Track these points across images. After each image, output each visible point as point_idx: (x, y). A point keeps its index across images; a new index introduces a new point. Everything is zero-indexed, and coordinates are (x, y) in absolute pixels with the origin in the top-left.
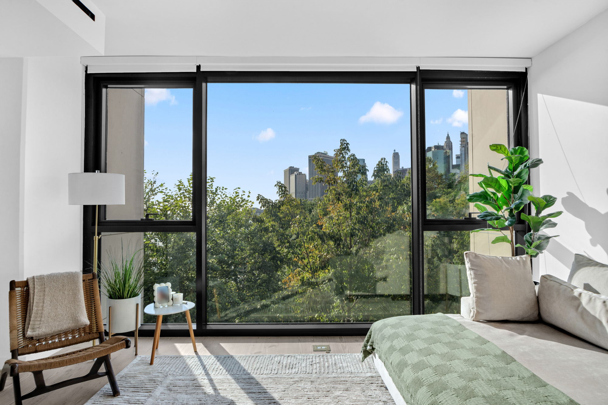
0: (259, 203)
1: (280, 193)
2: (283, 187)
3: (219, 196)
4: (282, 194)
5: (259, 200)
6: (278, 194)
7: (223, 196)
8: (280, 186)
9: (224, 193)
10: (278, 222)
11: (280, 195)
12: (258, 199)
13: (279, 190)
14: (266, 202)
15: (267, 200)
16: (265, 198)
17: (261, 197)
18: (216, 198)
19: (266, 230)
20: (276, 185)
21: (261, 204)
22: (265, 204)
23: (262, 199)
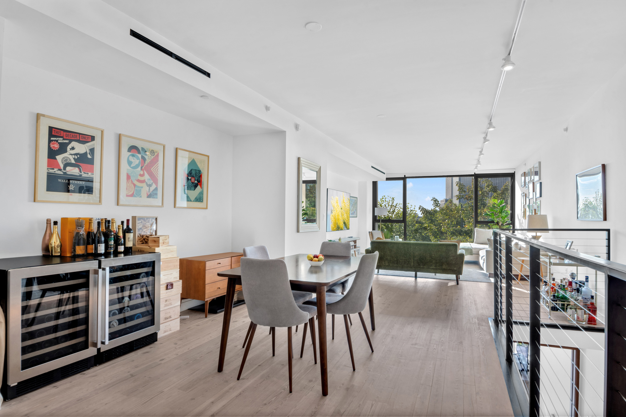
0: (420, 211)
1: (435, 205)
2: (436, 201)
3: (397, 208)
4: (436, 206)
5: (421, 209)
6: (433, 206)
7: (400, 208)
8: (435, 201)
9: (400, 206)
10: (433, 224)
11: (434, 206)
12: (419, 209)
13: (434, 203)
14: (425, 211)
15: (426, 209)
16: (424, 208)
17: (422, 207)
18: (396, 209)
19: (425, 228)
20: (431, 200)
21: (421, 212)
22: (424, 212)
23: (422, 209)
